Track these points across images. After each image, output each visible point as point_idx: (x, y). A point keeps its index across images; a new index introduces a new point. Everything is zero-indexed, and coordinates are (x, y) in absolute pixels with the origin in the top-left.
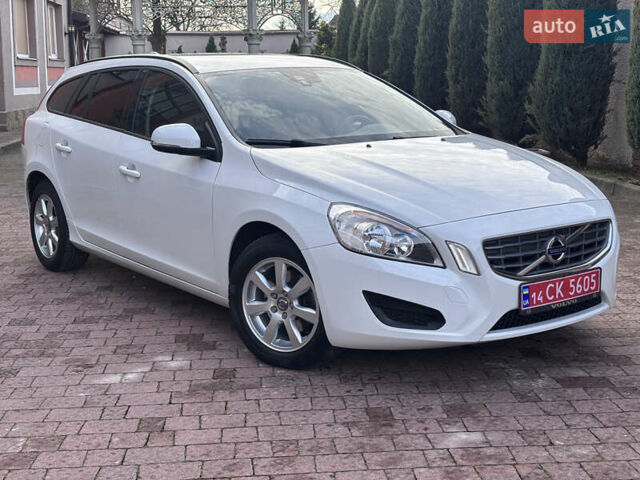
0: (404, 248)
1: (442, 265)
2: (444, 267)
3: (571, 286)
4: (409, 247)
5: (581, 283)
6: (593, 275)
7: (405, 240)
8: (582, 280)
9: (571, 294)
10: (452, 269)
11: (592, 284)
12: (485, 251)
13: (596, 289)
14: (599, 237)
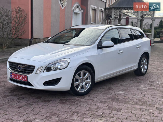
6: (25, 77)
9: (20, 79)
13: (26, 80)
14: (32, 69)
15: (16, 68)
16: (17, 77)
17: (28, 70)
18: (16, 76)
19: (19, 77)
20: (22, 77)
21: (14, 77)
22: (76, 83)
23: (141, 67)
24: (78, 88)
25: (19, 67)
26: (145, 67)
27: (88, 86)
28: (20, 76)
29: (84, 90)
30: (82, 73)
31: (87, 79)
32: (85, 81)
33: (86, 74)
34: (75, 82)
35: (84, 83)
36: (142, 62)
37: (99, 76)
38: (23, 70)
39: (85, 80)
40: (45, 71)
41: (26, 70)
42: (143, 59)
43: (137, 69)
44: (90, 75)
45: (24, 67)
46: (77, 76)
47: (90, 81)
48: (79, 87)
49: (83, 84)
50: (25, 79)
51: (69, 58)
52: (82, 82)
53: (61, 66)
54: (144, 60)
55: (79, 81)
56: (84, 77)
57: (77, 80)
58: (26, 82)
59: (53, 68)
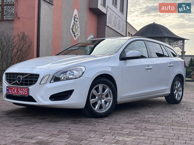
3: (19, 91)
13: (27, 94)
14: (35, 79)
15: (14, 80)
16: (15, 91)
17: (30, 81)
19: (17, 91)
20: (22, 91)
21: (11, 92)
22: (92, 101)
23: (175, 92)
24: (95, 107)
25: (19, 78)
26: (180, 93)
27: (109, 105)
29: (103, 111)
30: (100, 87)
31: (107, 96)
32: (104, 99)
33: (106, 89)
34: (91, 99)
35: (103, 101)
36: (176, 86)
37: (122, 96)
38: (23, 81)
39: (104, 97)
40: (53, 81)
41: (27, 81)
42: (176, 83)
43: (170, 94)
44: (111, 92)
45: (25, 78)
46: (94, 91)
47: (110, 98)
48: (96, 105)
49: (101, 102)
50: (25, 92)
51: (84, 66)
52: (100, 100)
53: (73, 75)
54: (178, 84)
55: (97, 97)
56: (103, 94)
57: (94, 97)
58: (26, 96)
59: (63, 78)
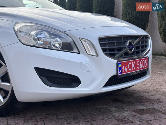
0: (57, 45)
1: (78, 52)
2: (79, 53)
3: (138, 64)
4: (59, 44)
5: (142, 63)
6: (146, 60)
7: (57, 41)
8: (142, 62)
9: (138, 68)
10: (83, 54)
11: (145, 64)
12: (100, 44)
13: (147, 67)
16: (133, 66)
18: (131, 66)
21: (126, 70)
28: (138, 62)
